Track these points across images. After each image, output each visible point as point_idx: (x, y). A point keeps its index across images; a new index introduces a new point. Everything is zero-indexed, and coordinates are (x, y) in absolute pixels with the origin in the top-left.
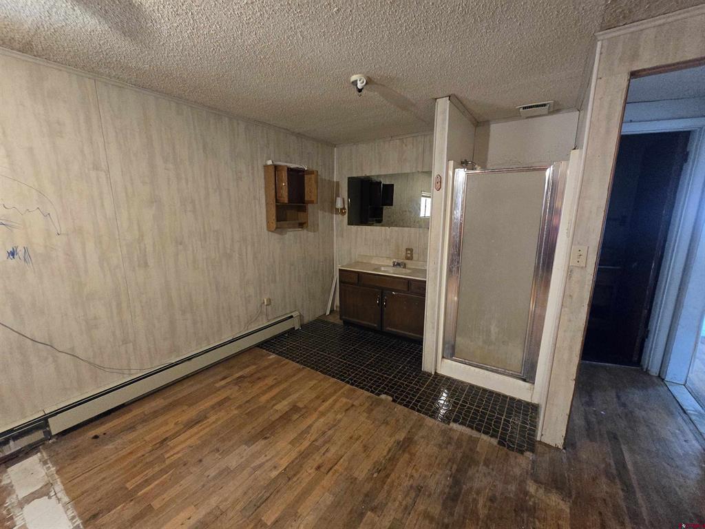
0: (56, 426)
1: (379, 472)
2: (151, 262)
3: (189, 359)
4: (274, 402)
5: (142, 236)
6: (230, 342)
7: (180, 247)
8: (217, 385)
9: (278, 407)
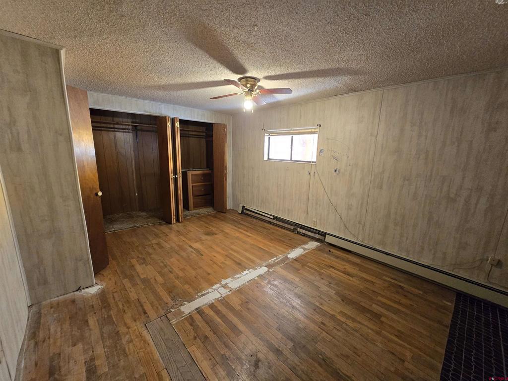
0: (328, 239)
1: (324, 360)
2: (385, 187)
3: (388, 254)
4: (381, 304)
5: (383, 172)
6: (424, 266)
7: (406, 182)
8: (384, 277)
9: (374, 306)
